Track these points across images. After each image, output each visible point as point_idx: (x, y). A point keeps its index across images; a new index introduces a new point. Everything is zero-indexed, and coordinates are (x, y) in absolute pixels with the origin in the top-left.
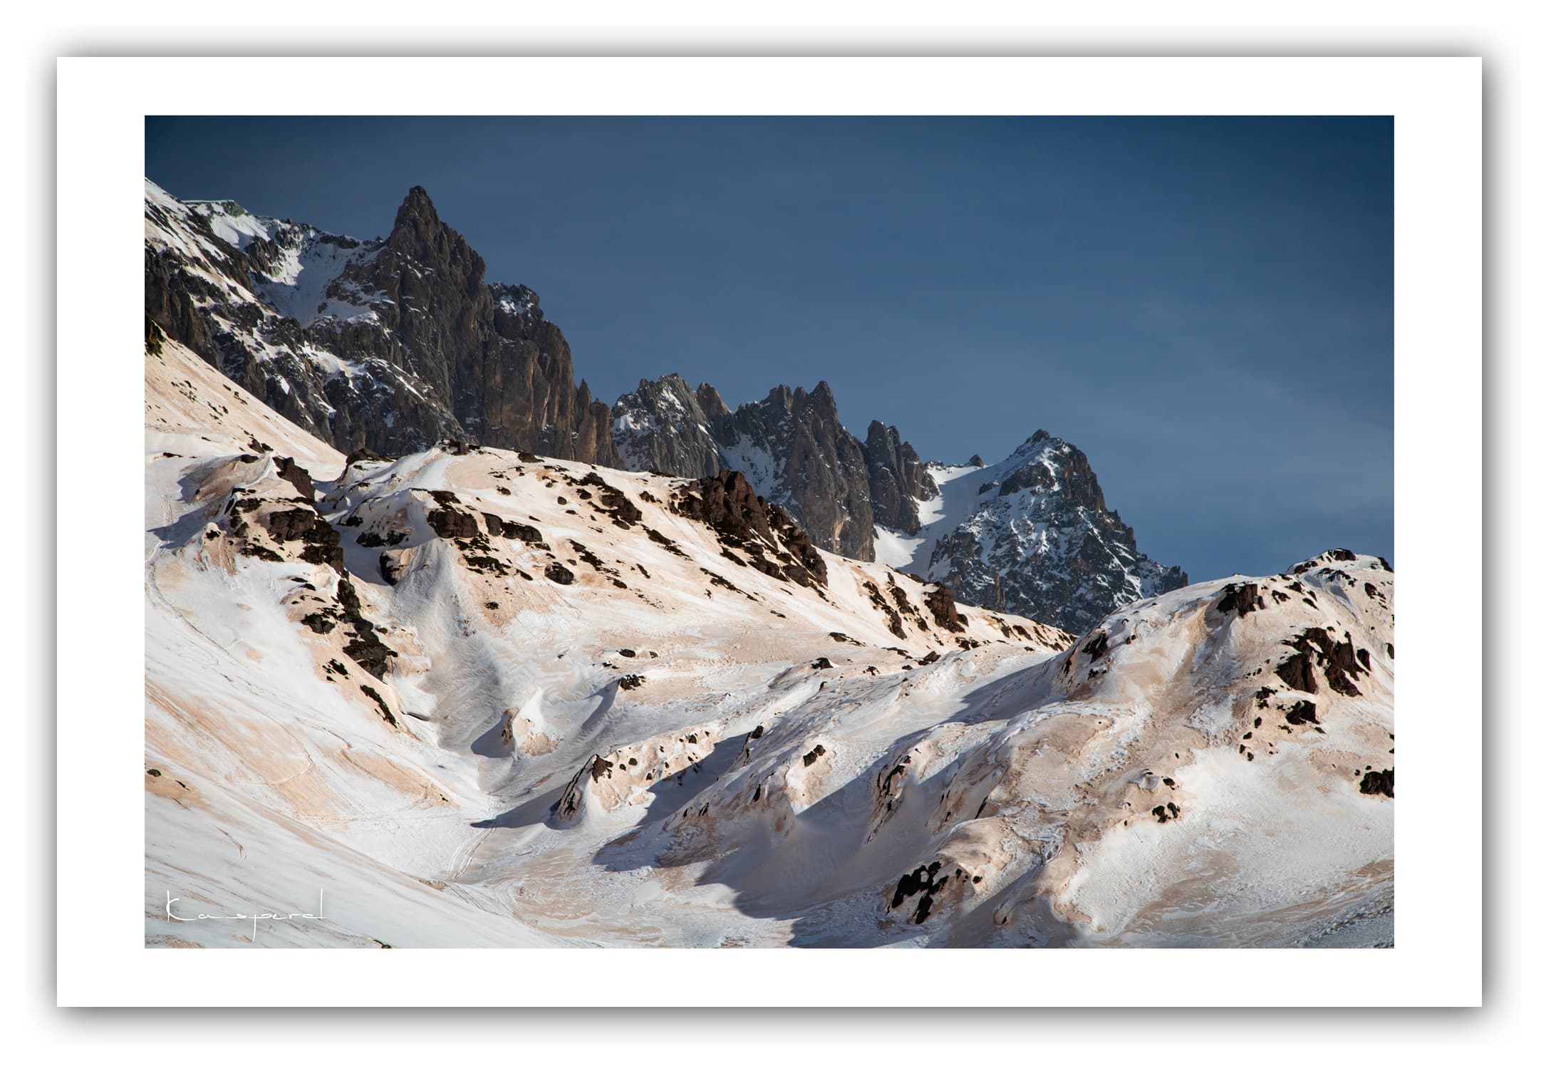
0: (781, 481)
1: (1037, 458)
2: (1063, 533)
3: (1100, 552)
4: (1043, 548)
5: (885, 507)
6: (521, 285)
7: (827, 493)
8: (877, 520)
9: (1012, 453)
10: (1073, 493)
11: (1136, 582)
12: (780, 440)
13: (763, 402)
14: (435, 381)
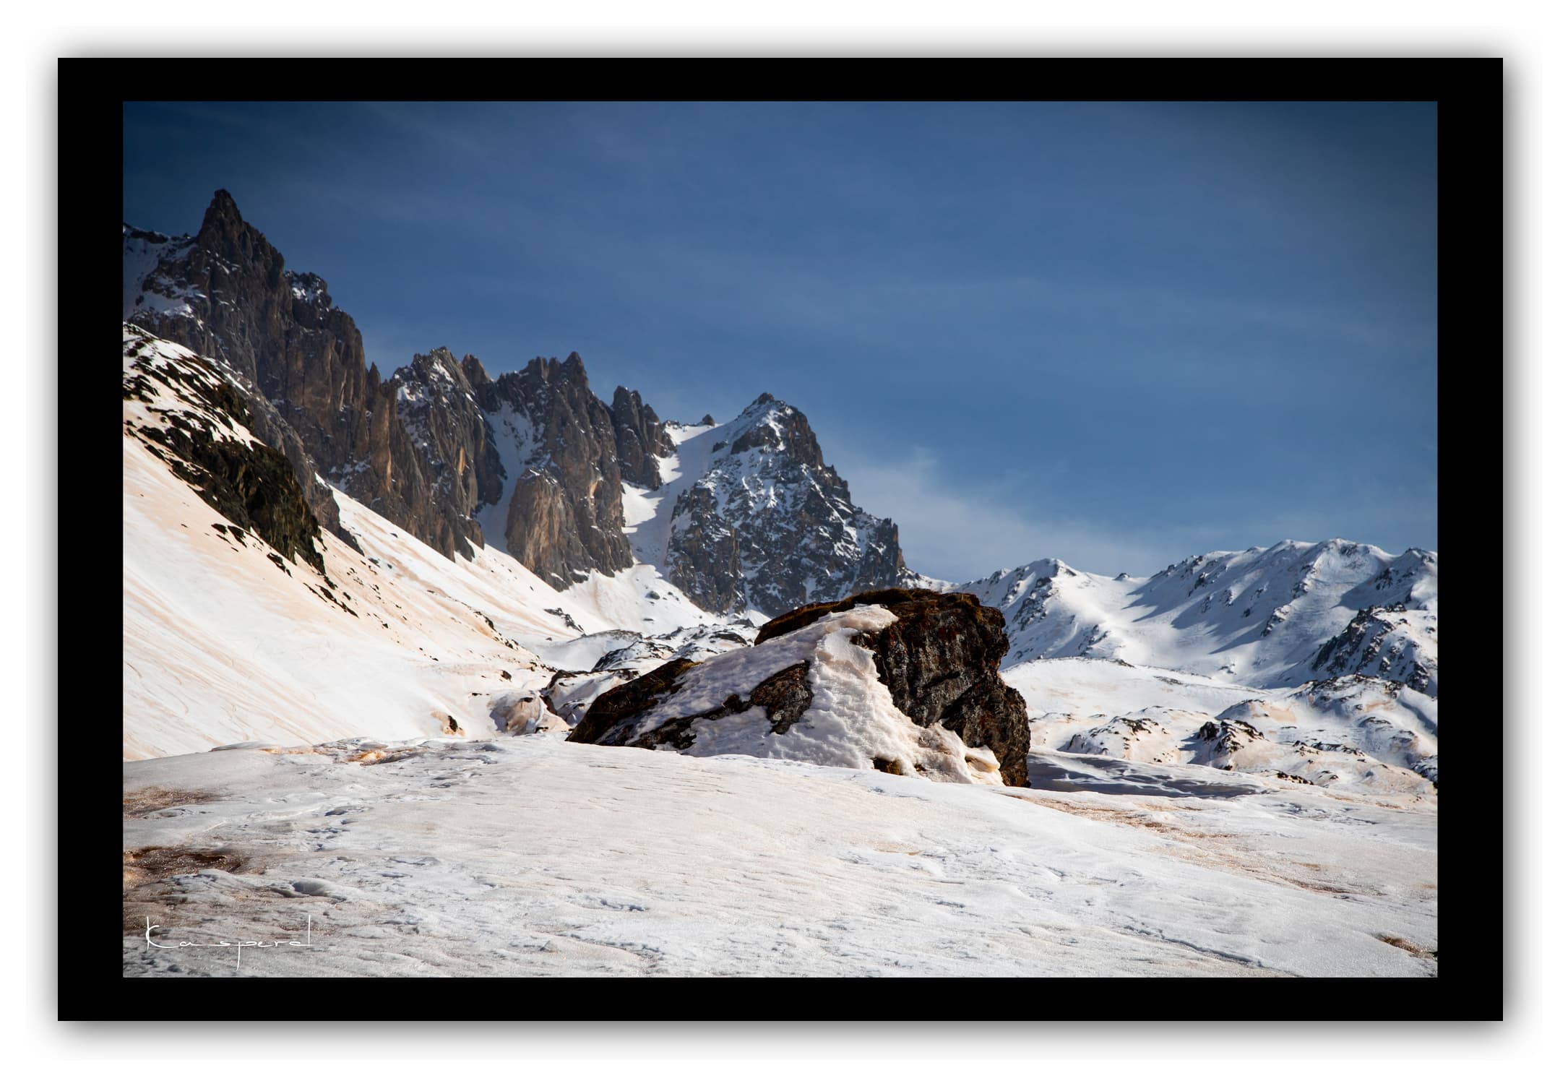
0: (540, 444)
1: (764, 419)
2: (788, 489)
3: (822, 506)
4: (772, 503)
5: (630, 465)
6: (311, 273)
7: (582, 457)
8: (624, 477)
9: (741, 413)
10: (796, 451)
11: (853, 532)
12: (538, 407)
13: (522, 372)
14: (244, 368)
